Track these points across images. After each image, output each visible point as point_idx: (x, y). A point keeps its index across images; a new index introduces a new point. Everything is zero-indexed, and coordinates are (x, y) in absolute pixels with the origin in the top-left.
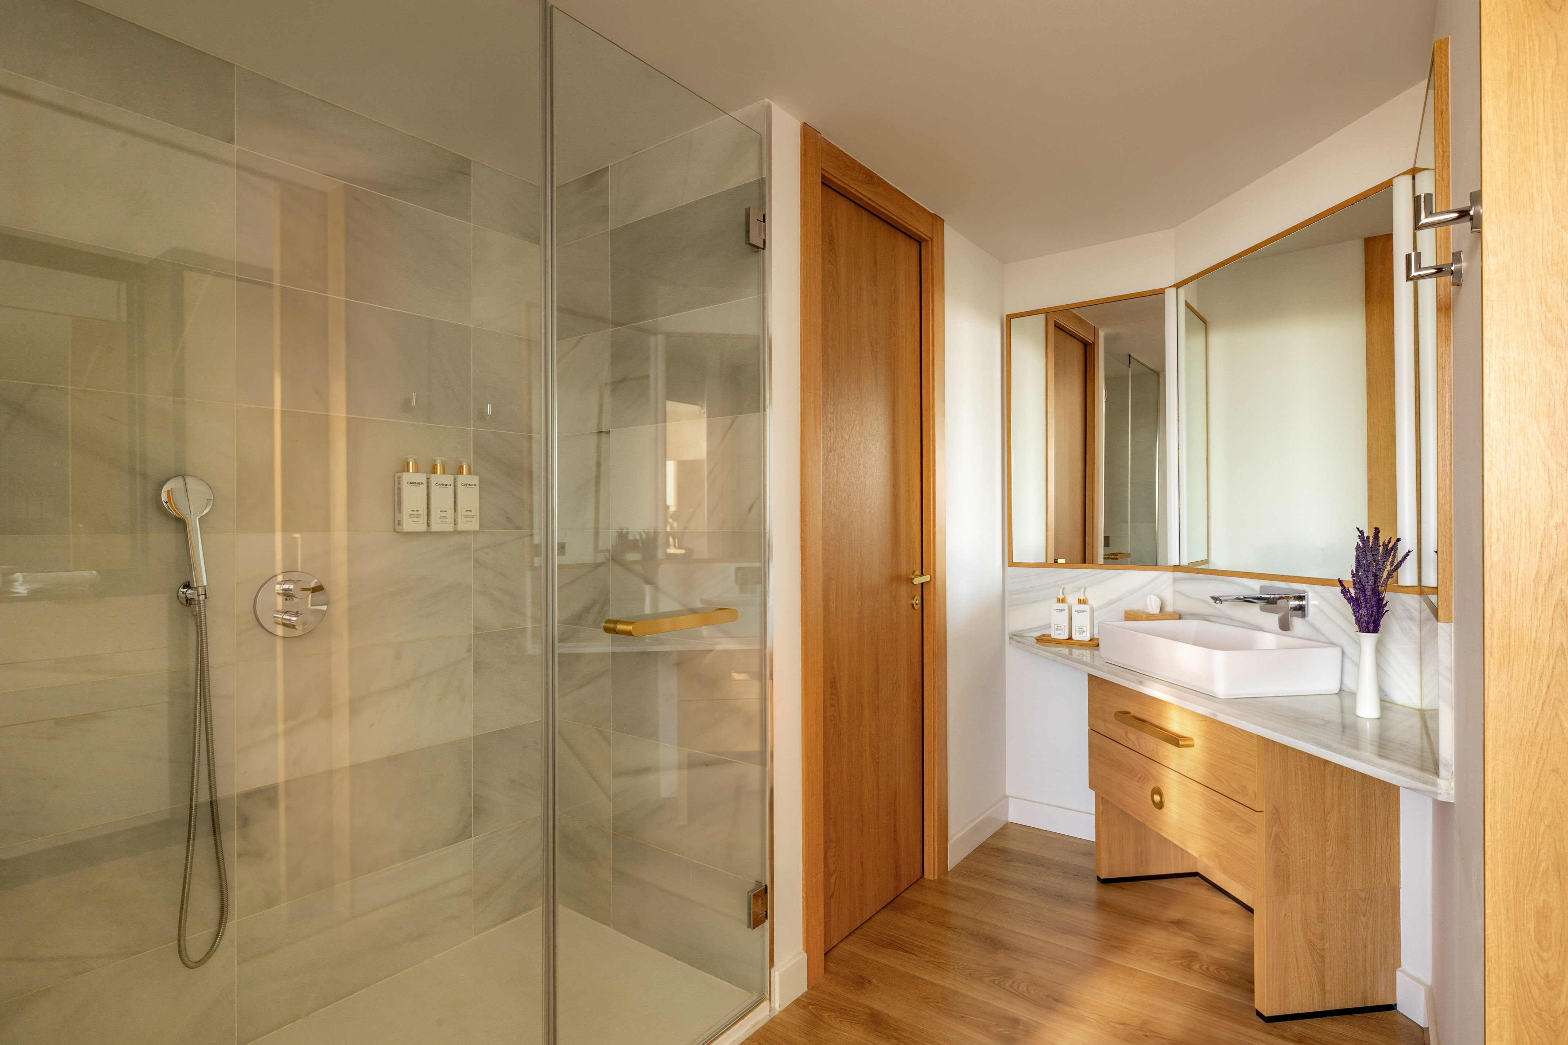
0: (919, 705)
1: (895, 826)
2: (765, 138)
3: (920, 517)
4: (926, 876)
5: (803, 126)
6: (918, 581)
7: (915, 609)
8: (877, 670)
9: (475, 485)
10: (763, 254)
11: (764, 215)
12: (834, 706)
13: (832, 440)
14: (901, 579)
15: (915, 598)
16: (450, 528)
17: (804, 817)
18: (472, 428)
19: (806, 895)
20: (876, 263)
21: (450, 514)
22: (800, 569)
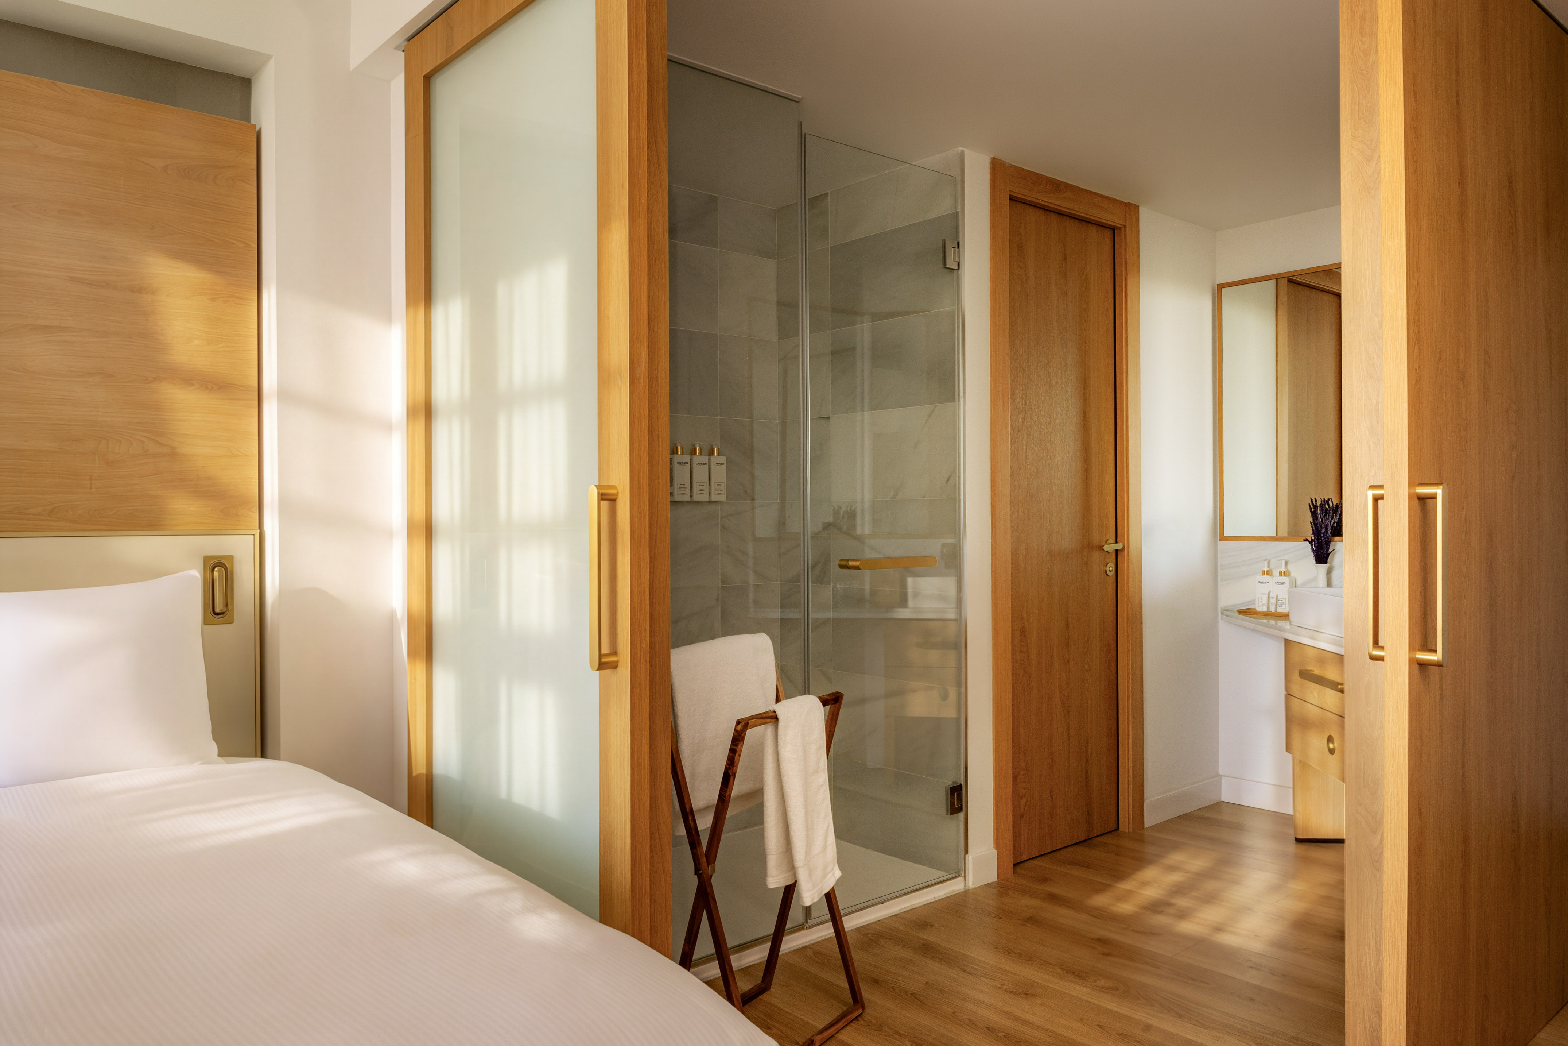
0: (1113, 667)
1: (1087, 773)
2: (959, 179)
3: (1114, 489)
4: (1120, 829)
5: (992, 160)
6: (1110, 547)
7: (1108, 575)
8: (1067, 626)
9: (723, 464)
10: (958, 274)
11: (958, 242)
12: (1023, 652)
13: (1021, 421)
14: (1091, 547)
15: (1108, 565)
16: (705, 498)
17: (994, 737)
18: (719, 417)
19: (996, 801)
20: (1065, 259)
21: (706, 487)
22: (991, 530)
